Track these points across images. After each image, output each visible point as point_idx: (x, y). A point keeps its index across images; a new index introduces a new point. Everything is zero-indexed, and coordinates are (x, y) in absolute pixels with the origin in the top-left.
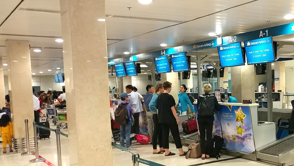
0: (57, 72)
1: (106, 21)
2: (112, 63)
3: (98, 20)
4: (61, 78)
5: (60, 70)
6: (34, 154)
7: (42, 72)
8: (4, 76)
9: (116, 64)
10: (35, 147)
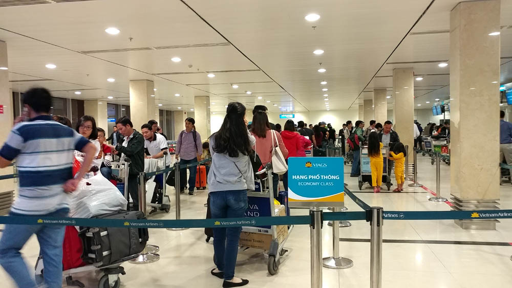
0: (436, 104)
1: (501, 34)
2: (502, 88)
3: (490, 34)
4: (439, 110)
5: (439, 101)
6: (411, 180)
7: (420, 105)
8: (388, 110)
9: (508, 90)
10: (413, 173)
